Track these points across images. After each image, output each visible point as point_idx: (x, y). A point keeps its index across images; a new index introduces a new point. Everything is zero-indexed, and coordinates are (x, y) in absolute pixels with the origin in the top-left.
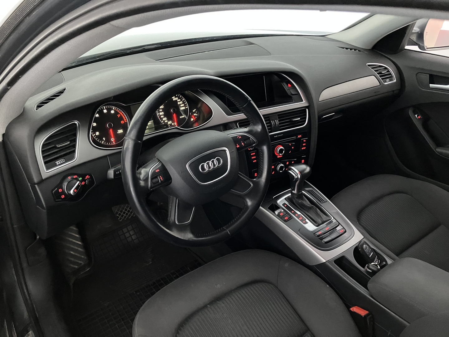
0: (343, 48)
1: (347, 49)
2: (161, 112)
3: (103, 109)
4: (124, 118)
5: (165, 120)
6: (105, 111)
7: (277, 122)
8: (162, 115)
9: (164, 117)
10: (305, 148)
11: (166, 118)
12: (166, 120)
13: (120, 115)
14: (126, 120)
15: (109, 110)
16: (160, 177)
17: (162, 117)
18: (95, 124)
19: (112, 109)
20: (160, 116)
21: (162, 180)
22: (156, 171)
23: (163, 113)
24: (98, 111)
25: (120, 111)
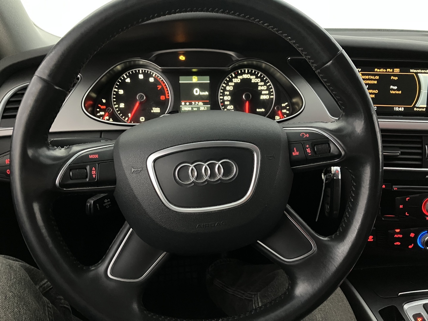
2: (227, 95)
3: (139, 73)
4: (166, 92)
6: (141, 77)
8: (227, 101)
9: (230, 105)
11: (232, 106)
12: (232, 109)
13: (162, 86)
14: (169, 96)
15: (147, 75)
16: (91, 170)
17: (226, 103)
18: (121, 92)
19: (151, 76)
20: (224, 101)
21: (94, 176)
22: (90, 157)
23: (229, 98)
24: (129, 73)
25: (162, 80)
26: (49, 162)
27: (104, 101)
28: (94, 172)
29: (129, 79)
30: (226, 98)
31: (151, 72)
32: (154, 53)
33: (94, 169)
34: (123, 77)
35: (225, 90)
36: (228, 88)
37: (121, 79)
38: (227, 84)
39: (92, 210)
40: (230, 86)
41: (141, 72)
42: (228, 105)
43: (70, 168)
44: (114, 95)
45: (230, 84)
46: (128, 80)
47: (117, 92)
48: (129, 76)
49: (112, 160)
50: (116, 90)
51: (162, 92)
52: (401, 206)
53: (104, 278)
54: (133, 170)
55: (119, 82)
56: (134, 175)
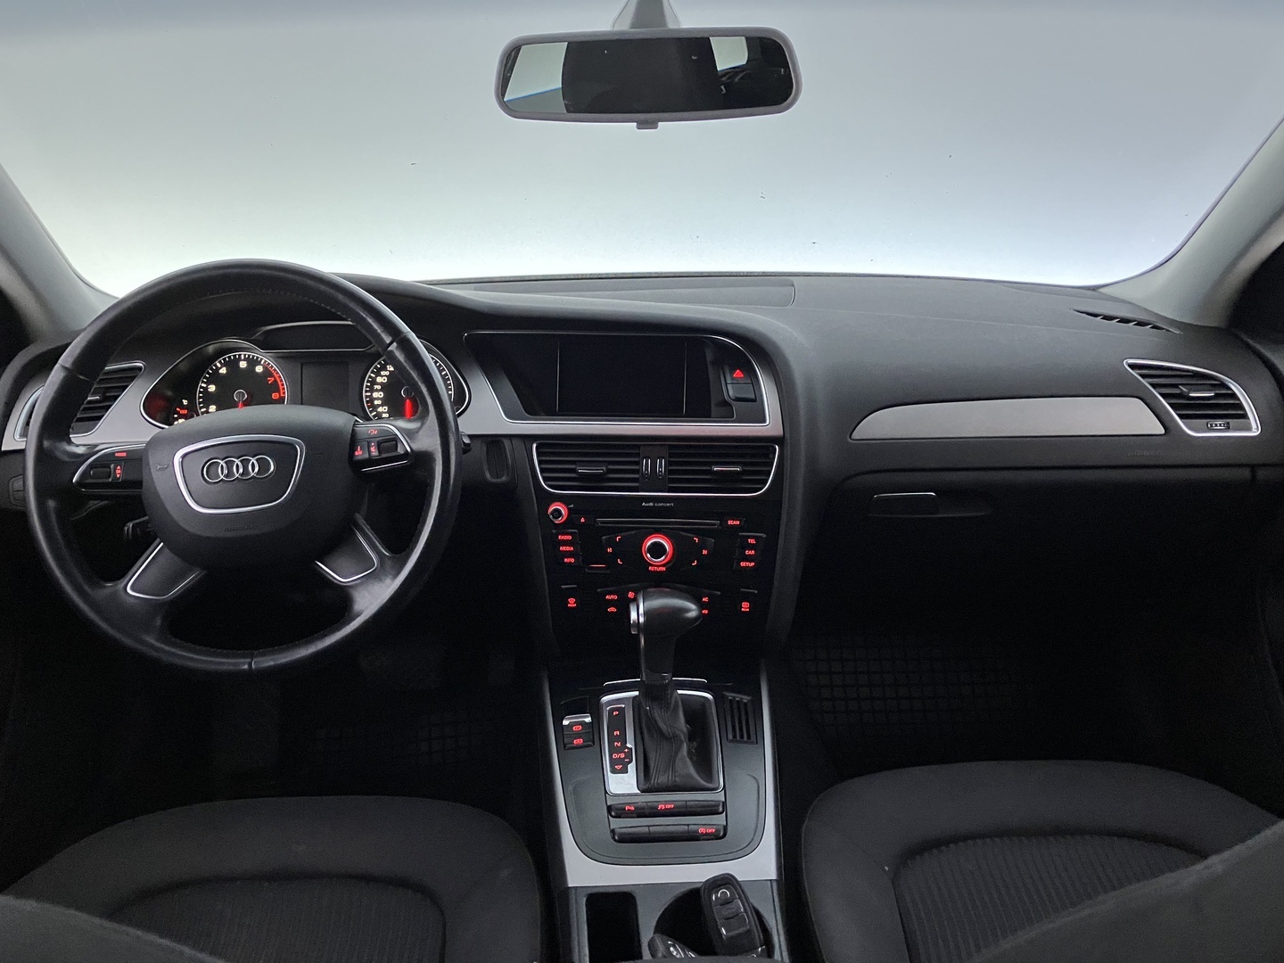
0: (1096, 315)
1: (1124, 321)
2: (377, 390)
3: (240, 359)
4: (281, 387)
5: (383, 412)
6: (243, 365)
7: (661, 466)
8: (378, 399)
9: (382, 405)
10: (753, 564)
11: (386, 408)
12: (385, 413)
13: (275, 379)
14: (284, 393)
15: (253, 362)
16: (115, 469)
17: (376, 402)
18: (212, 388)
19: (259, 363)
20: (371, 400)
21: (118, 476)
22: (116, 455)
23: (381, 395)
24: (224, 359)
25: (275, 370)
26: (66, 459)
27: (185, 402)
28: (118, 471)
29: (224, 368)
30: (375, 395)
31: (258, 358)
32: (259, 329)
33: (119, 467)
34: (216, 366)
35: (373, 382)
36: (379, 380)
37: (212, 369)
38: (378, 374)
39: (130, 537)
40: (382, 376)
41: (243, 357)
42: (379, 406)
43: (91, 466)
44: (200, 392)
45: (382, 373)
46: (223, 371)
47: (206, 389)
48: (225, 364)
49: (140, 460)
50: (204, 385)
51: (275, 387)
52: (610, 550)
53: (122, 594)
54: (159, 467)
55: (208, 373)
56: (160, 473)
